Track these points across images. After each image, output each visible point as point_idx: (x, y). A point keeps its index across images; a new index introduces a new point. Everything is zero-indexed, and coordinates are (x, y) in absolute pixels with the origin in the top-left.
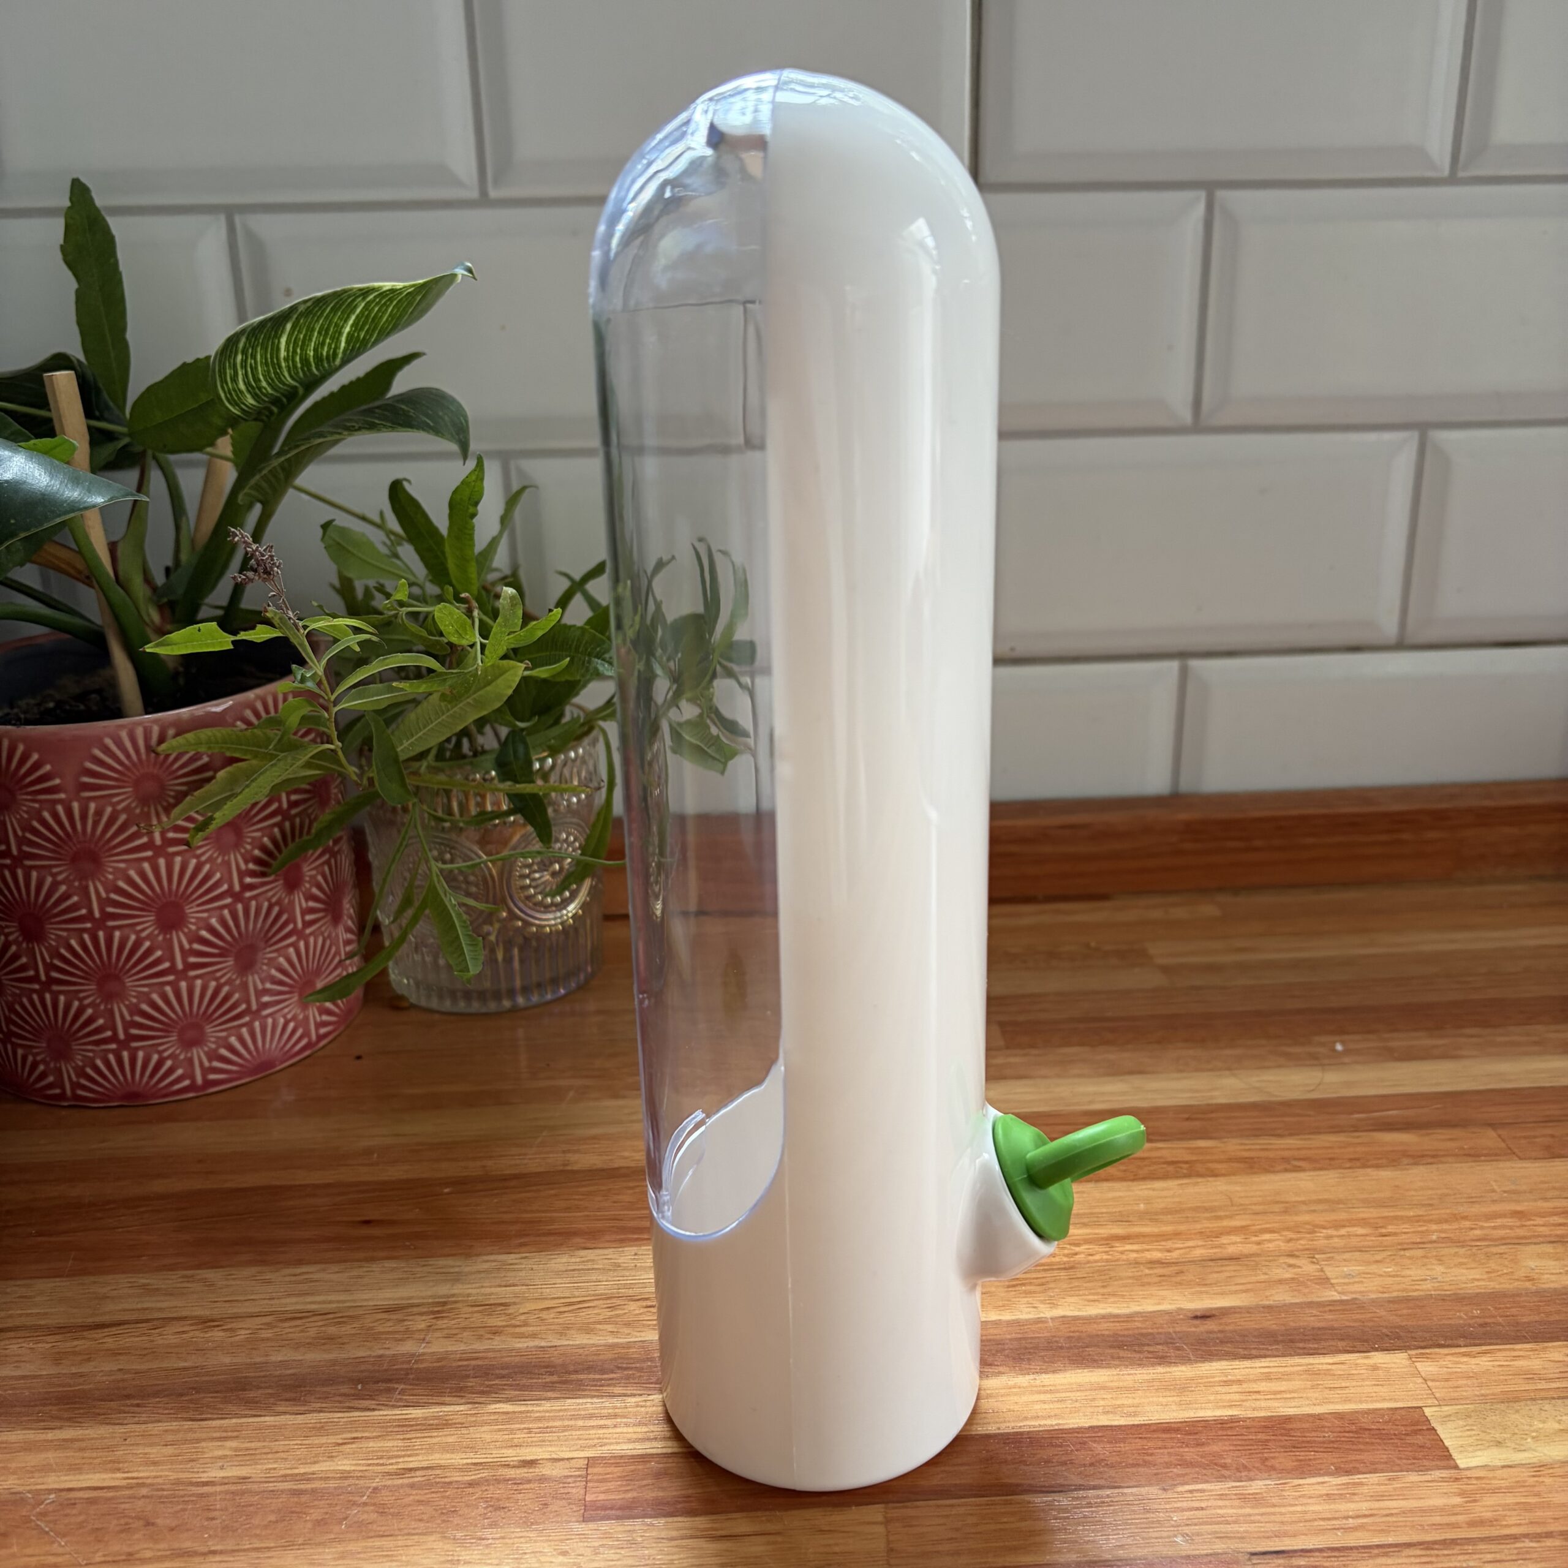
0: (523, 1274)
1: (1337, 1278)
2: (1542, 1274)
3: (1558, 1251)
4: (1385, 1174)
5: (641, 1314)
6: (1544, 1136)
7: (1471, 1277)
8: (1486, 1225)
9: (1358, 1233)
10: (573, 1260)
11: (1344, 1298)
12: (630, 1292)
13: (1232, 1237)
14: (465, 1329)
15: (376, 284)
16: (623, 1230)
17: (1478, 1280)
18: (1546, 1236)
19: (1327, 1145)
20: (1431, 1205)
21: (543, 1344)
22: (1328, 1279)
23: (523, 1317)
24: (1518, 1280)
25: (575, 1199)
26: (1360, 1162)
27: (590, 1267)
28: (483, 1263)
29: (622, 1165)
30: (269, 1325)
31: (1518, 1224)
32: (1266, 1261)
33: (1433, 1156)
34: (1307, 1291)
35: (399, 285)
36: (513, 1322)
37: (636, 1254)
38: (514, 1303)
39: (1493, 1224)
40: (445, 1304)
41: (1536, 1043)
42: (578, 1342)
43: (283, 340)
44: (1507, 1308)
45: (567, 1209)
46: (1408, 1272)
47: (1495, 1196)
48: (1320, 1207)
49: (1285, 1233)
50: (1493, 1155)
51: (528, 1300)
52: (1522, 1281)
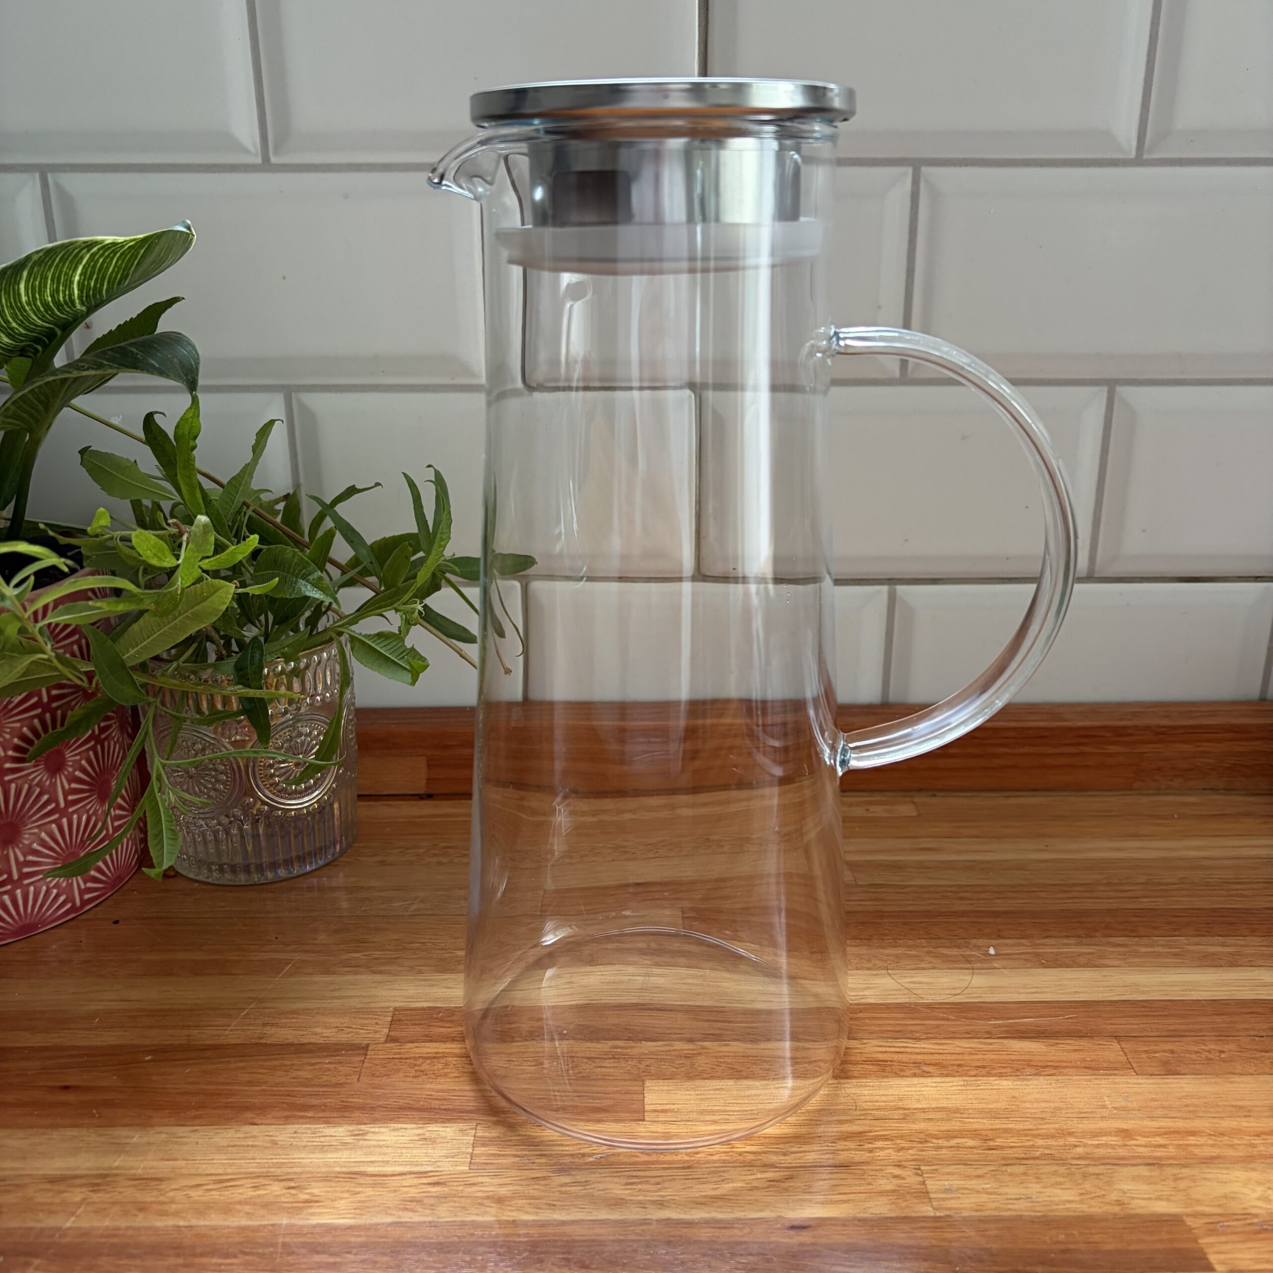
0: (186, 1148)
1: (936, 1192)
2: (1133, 1198)
3: (1153, 1174)
4: (1006, 1084)
5: (280, 1196)
6: (1165, 1051)
7: (1065, 1198)
8: (1090, 1142)
9: (968, 1144)
10: (238, 1135)
11: (938, 1214)
12: (278, 1171)
13: (847, 1143)
14: (115, 1203)
15: (99, 238)
16: (293, 1107)
17: (1070, 1202)
18: (1145, 1157)
19: (958, 1050)
20: (1043, 1119)
21: (181, 1223)
22: (928, 1193)
23: (171, 1194)
24: (1108, 1204)
25: (259, 1073)
26: (986, 1070)
27: (250, 1143)
28: (157, 1135)
29: (312, 1041)
31: (1120, 1143)
32: (873, 1170)
33: (1056, 1068)
34: (904, 1204)
35: (120, 239)
36: (162, 1198)
37: (295, 1132)
38: (169, 1179)
39: (1097, 1142)
40: (107, 1176)
41: (1176, 955)
42: (213, 1223)
43: (22, 286)
44: (1091, 1234)
45: (250, 1083)
46: (1005, 1190)
47: (1105, 1113)
48: (938, 1115)
49: (899, 1141)
50: (1112, 1069)
51: (184, 1176)
52: (1113, 1205)
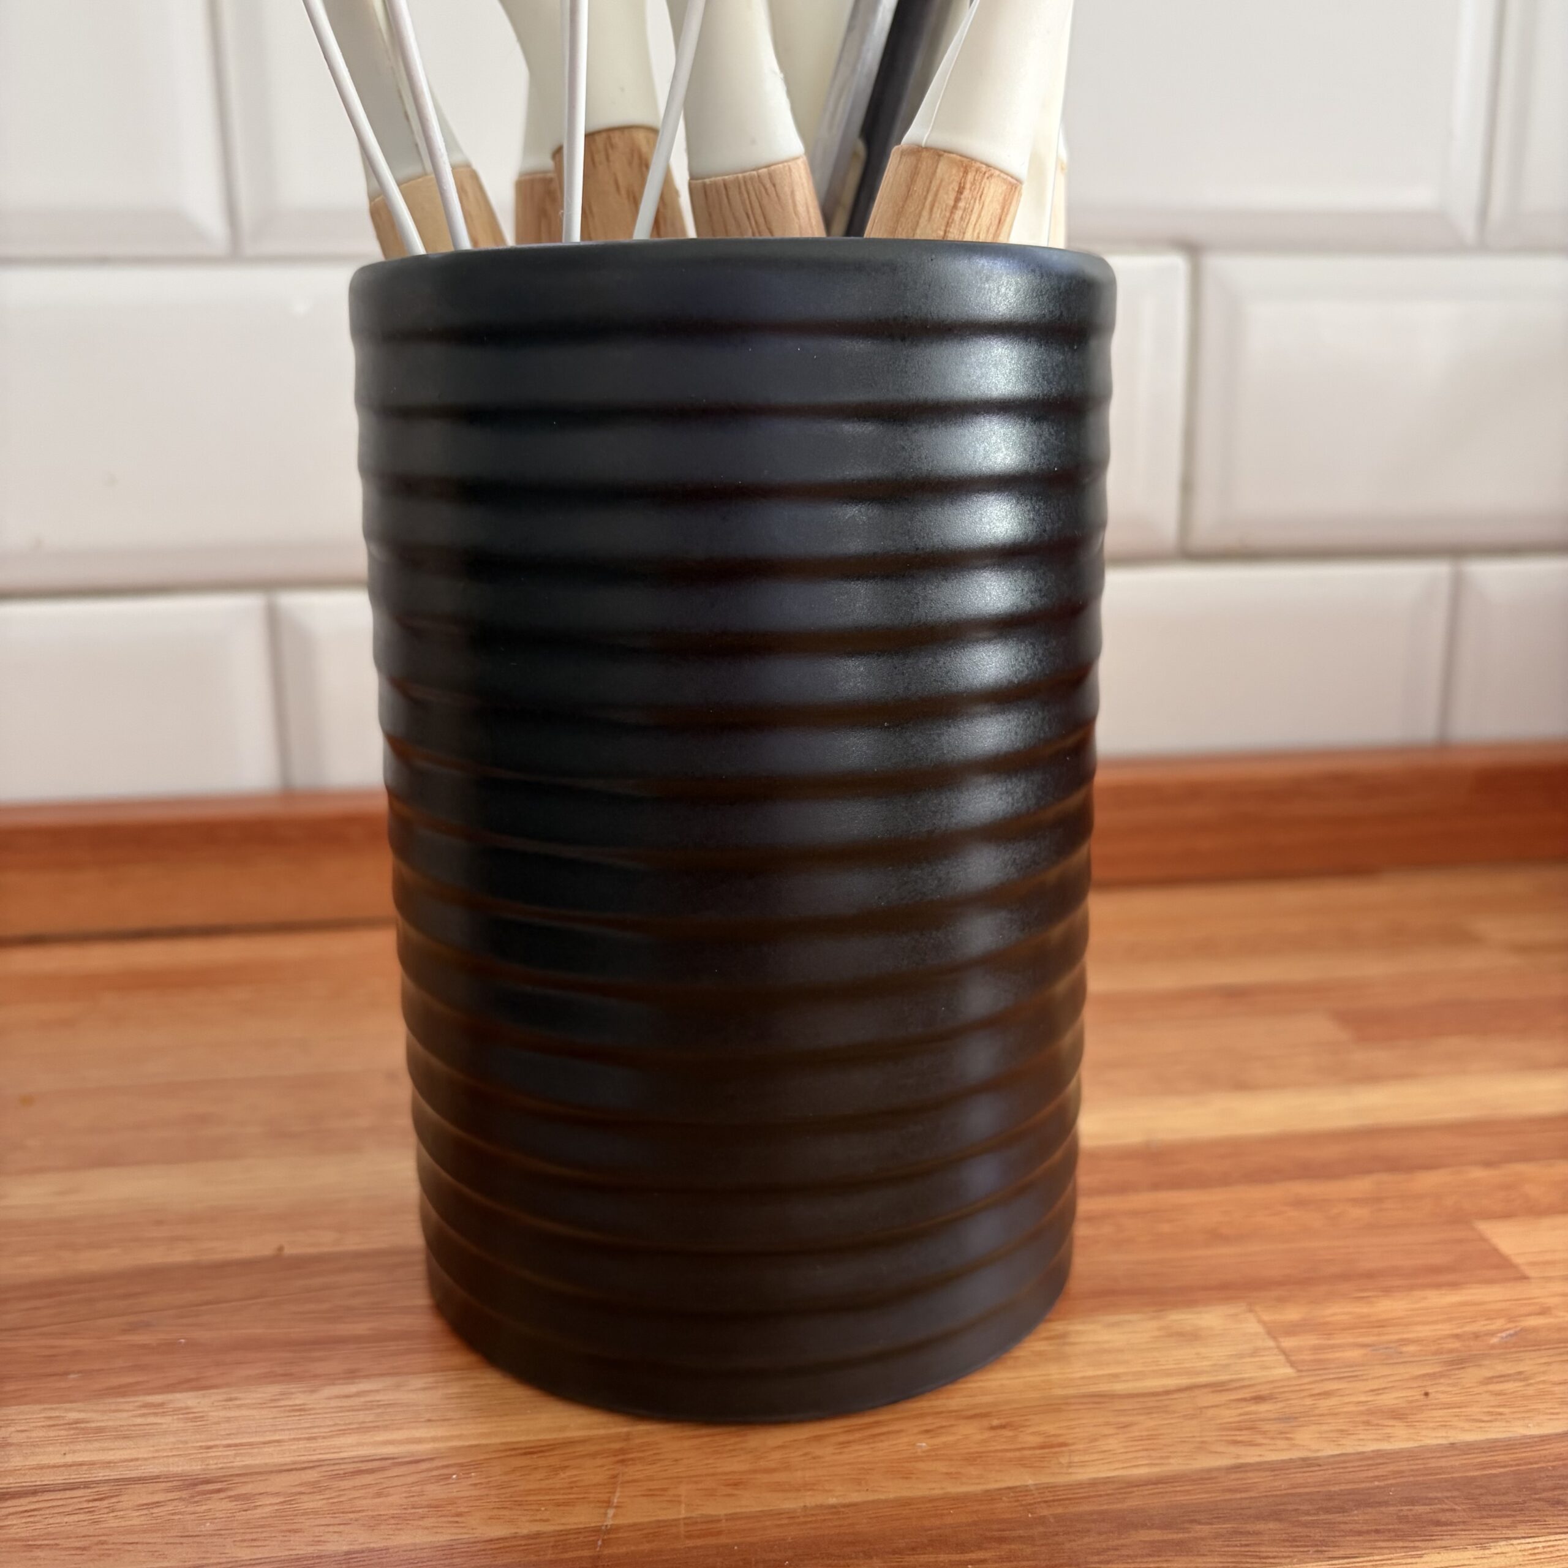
5: (986, 1442)
14: (677, 1479)
21: (832, 1500)
30: (316, 1488)
